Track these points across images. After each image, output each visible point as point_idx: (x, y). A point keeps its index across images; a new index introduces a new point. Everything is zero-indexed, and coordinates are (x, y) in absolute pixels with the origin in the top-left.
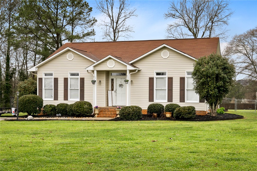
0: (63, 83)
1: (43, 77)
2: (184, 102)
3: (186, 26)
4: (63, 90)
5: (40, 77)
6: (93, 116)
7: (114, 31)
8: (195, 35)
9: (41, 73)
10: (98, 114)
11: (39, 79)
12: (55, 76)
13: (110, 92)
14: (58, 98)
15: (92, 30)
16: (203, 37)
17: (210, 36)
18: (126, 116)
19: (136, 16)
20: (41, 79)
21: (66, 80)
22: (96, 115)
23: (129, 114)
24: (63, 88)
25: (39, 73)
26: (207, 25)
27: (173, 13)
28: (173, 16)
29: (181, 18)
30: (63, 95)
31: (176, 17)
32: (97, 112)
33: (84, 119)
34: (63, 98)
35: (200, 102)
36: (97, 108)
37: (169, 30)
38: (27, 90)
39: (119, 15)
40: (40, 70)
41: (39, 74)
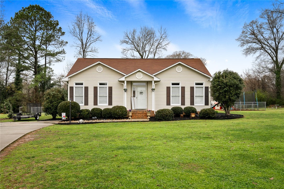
0: (93, 91)
1: (74, 86)
2: (194, 105)
3: (136, 50)
4: (93, 97)
5: (71, 86)
6: (127, 118)
7: (83, 51)
8: (142, 56)
9: (73, 82)
10: (131, 116)
11: (70, 87)
12: (85, 85)
13: (132, 98)
14: (89, 104)
15: (63, 49)
16: (148, 58)
17: (154, 58)
18: (164, 117)
19: (101, 41)
20: (72, 88)
21: (96, 89)
22: (130, 117)
23: (167, 116)
24: (93, 95)
25: (70, 82)
26: (150, 50)
27: (127, 40)
28: (127, 42)
29: (132, 44)
30: (93, 101)
31: (128, 43)
32: (130, 114)
33: (123, 120)
34: (93, 104)
35: (205, 105)
36: (131, 111)
37: (123, 53)
38: (56, 97)
39: (87, 39)
40: (71, 80)
41: (70, 84)
